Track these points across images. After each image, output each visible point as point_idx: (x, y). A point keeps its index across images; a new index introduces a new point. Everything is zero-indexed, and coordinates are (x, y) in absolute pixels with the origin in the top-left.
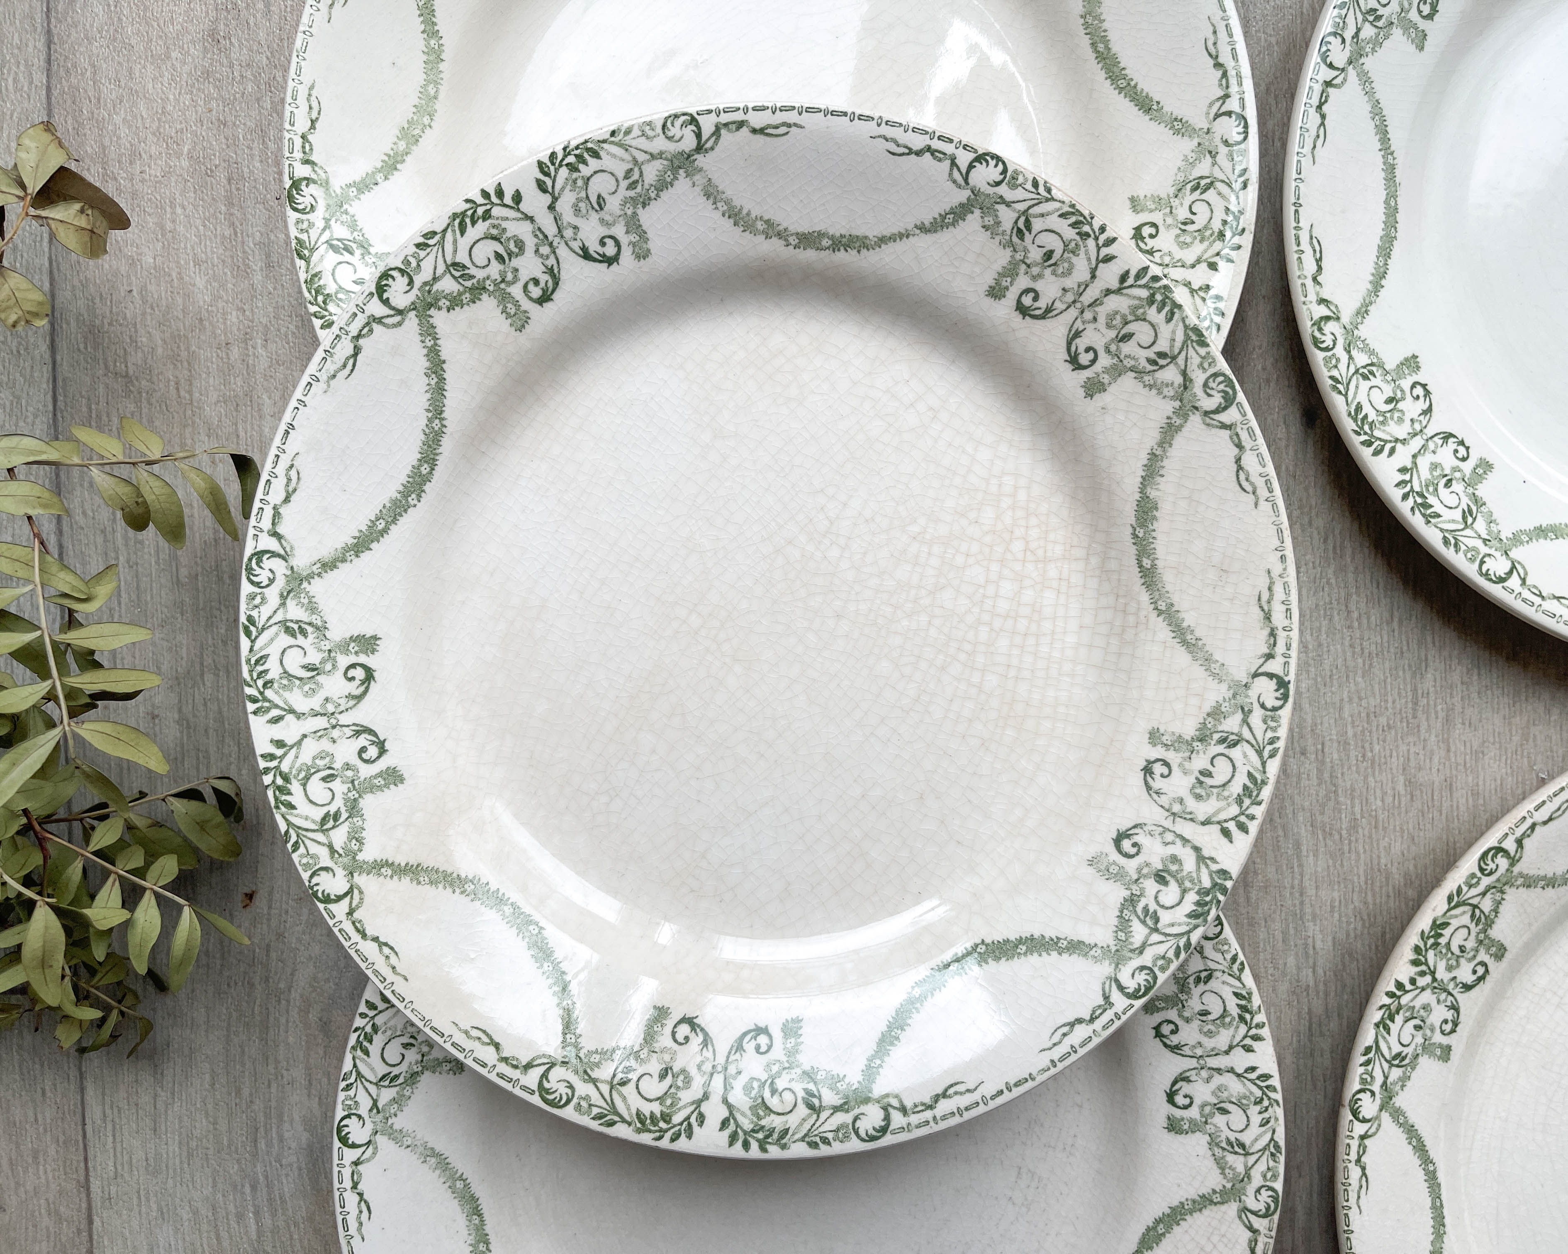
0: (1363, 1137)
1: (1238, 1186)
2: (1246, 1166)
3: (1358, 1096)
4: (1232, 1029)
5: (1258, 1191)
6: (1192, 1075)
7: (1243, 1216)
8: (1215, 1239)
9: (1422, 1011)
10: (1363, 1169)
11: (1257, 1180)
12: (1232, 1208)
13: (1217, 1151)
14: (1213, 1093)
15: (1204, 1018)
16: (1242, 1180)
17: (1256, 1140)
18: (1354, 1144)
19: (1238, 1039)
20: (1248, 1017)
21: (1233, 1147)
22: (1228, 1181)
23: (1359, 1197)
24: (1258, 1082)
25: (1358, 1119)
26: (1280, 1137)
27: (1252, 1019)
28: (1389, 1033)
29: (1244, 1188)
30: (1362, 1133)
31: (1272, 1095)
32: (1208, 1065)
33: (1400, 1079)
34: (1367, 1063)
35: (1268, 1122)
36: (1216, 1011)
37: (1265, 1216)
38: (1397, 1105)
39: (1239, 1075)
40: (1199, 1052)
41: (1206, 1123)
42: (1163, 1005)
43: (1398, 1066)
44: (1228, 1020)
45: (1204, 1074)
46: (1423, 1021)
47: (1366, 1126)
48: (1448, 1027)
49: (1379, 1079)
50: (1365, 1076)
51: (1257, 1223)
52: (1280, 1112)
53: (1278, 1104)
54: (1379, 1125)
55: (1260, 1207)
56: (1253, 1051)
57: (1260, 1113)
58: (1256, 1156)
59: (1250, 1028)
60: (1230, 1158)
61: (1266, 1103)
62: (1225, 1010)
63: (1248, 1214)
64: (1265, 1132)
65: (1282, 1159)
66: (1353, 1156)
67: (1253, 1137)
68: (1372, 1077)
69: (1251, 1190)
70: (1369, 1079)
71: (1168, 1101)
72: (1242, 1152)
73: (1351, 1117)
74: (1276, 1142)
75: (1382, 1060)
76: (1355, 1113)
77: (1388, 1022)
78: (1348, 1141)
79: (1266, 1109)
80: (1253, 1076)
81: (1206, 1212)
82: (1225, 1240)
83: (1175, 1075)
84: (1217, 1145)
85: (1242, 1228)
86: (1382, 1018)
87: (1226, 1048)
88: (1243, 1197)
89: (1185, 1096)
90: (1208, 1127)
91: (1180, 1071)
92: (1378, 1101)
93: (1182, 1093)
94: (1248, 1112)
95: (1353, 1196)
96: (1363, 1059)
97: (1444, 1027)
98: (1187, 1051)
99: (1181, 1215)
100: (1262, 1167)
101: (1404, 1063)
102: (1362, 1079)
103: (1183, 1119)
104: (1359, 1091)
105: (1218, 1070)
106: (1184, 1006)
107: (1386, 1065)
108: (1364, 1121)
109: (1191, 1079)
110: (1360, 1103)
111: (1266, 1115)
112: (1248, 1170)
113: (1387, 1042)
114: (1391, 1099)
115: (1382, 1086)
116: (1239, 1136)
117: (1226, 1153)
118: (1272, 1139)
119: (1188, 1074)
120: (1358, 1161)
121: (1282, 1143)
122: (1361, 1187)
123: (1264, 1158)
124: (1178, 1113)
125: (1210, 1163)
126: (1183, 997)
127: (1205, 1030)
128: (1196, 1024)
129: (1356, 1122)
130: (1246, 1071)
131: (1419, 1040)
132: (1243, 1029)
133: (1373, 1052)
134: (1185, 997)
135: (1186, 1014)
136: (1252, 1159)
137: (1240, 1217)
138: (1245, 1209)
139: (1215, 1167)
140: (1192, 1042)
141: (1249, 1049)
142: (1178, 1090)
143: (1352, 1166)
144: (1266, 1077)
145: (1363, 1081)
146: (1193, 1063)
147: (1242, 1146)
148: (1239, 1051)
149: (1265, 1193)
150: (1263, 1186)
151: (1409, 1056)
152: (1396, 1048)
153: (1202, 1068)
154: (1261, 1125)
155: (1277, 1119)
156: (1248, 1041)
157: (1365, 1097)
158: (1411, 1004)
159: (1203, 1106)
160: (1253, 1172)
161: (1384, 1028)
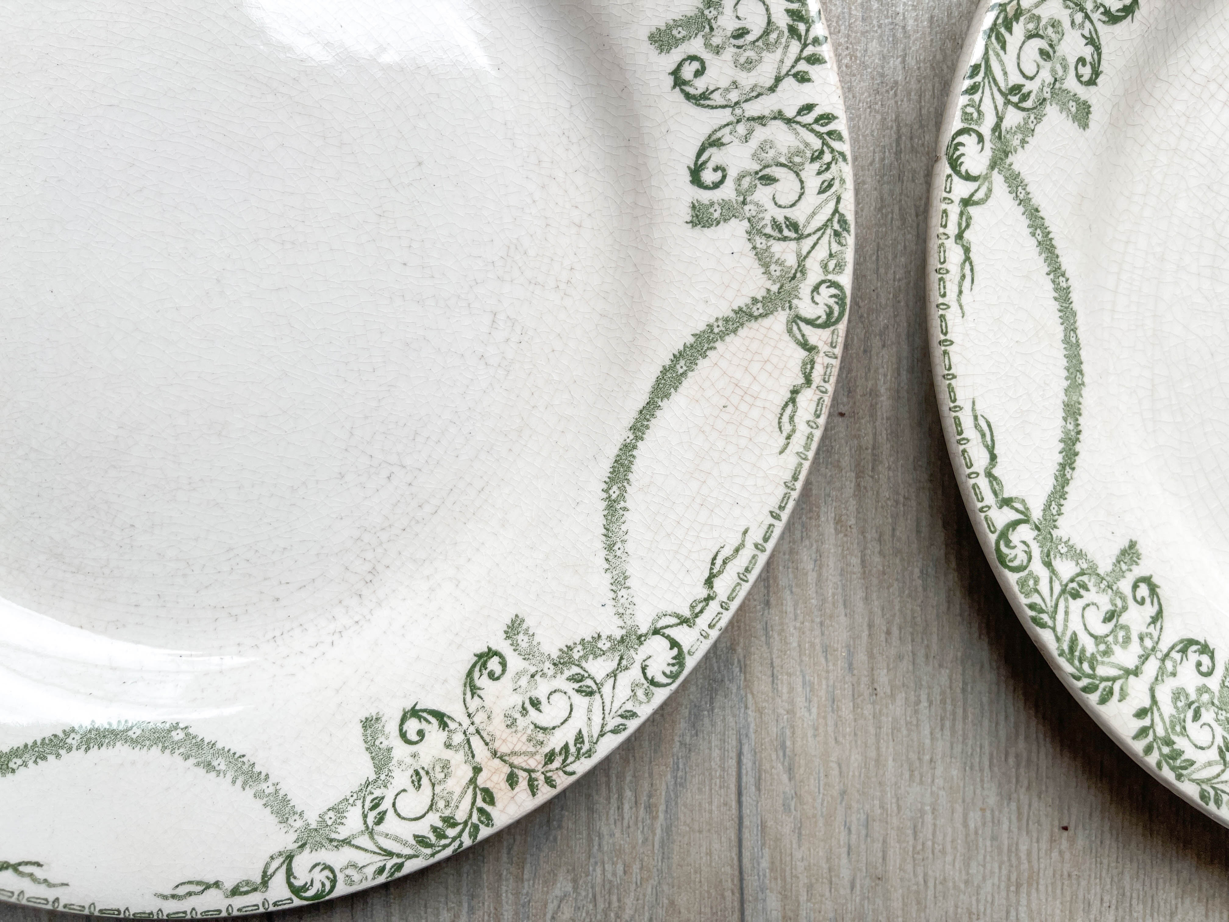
0: (966, 202)
1: (787, 287)
2: (798, 255)
3: (960, 139)
4: (780, 51)
5: (816, 289)
6: (725, 135)
7: (795, 328)
8: (755, 368)
9: (1050, 30)
10: (967, 250)
11: (814, 274)
12: (780, 319)
13: (760, 242)
14: (754, 156)
15: (740, 42)
16: (794, 277)
17: (814, 214)
18: (954, 210)
19: (788, 63)
20: (802, 27)
21: (781, 231)
22: (774, 282)
23: (960, 292)
24: (817, 128)
25: (958, 173)
26: (848, 208)
27: (807, 31)
28: (1004, 48)
29: (796, 288)
30: (966, 195)
31: (836, 145)
32: (747, 114)
33: (1018, 127)
34: (973, 90)
35: (830, 186)
36: (757, 27)
37: (825, 325)
38: (1016, 167)
39: (789, 121)
40: (734, 96)
41: (744, 203)
42: (684, 33)
43: (1016, 106)
44: (773, 36)
45: (741, 129)
46: (1051, 46)
47: (971, 186)
48: (1086, 72)
49: (990, 120)
50: (970, 110)
51: (815, 336)
52: (847, 170)
53: (845, 159)
54: (990, 190)
55: (820, 312)
56: (809, 80)
57: (819, 173)
58: (814, 238)
59: (805, 45)
60: (777, 248)
61: (827, 157)
62: (769, 22)
63: (802, 325)
64: (827, 201)
65: (850, 240)
66: (952, 229)
67: (809, 211)
68: (979, 112)
69: (805, 289)
70: (975, 115)
71: (692, 182)
72: (793, 235)
73: (949, 171)
74: (842, 215)
75: (995, 89)
76: (955, 164)
77: (1003, 30)
78: (944, 206)
79: (829, 165)
80: (809, 118)
81: (742, 332)
82: (769, 367)
83: (703, 139)
84: (760, 232)
85: (793, 345)
86: (995, 24)
87: (770, 82)
88: (795, 302)
89: (716, 169)
90: (747, 208)
91: (709, 131)
92: (988, 153)
93: (711, 165)
94: (803, 174)
95: (952, 289)
96: (967, 83)
97: (1081, 70)
98: (717, 98)
99: (709, 342)
100: (821, 253)
101: (1025, 105)
102: (965, 113)
103: (712, 204)
104: (960, 132)
105: (761, 120)
106: (712, 29)
107: (1000, 100)
108: (968, 177)
109: (724, 140)
110: (962, 150)
111: (827, 176)
112: (802, 260)
113: (1001, 62)
114: (1007, 156)
115: (994, 130)
116: (788, 213)
117: (772, 242)
118: (836, 211)
119: (719, 134)
120: (960, 237)
121: (850, 217)
122: (963, 277)
123: (826, 238)
124: (705, 196)
125: (750, 261)
126: (710, 13)
127: (742, 60)
128: (729, 53)
129: (955, 178)
130: (799, 113)
131: (1046, 75)
132: (795, 47)
133: (982, 74)
134: (714, 12)
135: (716, 40)
136: (807, 244)
137: (790, 331)
138: (798, 318)
139: (756, 264)
140: (724, 83)
141: (803, 78)
142: (705, 163)
143: (950, 243)
144: (827, 118)
145: (966, 117)
146: (725, 116)
147: (794, 226)
148: (789, 83)
149: (825, 292)
150: (823, 282)
151: (1033, 96)
152: (1015, 78)
153: (738, 121)
154: (821, 192)
155: (843, 181)
156: (802, 66)
157: (969, 140)
158: (1036, 12)
159: (741, 178)
160: (809, 263)
161: (997, 38)
